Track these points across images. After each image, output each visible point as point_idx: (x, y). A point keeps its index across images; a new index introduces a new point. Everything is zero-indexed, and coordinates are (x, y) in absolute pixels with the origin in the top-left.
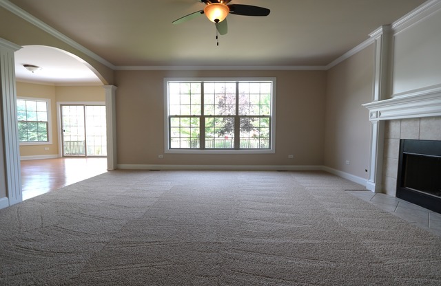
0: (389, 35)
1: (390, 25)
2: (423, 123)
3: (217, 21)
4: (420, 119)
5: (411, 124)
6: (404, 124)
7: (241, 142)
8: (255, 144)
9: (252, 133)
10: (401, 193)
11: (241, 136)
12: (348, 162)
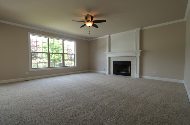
0: (110, 37)
1: (110, 35)
2: (118, 58)
3: (89, 26)
4: (117, 57)
5: (116, 58)
6: (114, 58)
7: (33, 64)
8: (40, 66)
9: (39, 60)
10: (114, 73)
11: (33, 62)
12: (99, 68)
